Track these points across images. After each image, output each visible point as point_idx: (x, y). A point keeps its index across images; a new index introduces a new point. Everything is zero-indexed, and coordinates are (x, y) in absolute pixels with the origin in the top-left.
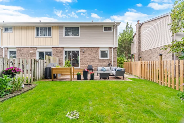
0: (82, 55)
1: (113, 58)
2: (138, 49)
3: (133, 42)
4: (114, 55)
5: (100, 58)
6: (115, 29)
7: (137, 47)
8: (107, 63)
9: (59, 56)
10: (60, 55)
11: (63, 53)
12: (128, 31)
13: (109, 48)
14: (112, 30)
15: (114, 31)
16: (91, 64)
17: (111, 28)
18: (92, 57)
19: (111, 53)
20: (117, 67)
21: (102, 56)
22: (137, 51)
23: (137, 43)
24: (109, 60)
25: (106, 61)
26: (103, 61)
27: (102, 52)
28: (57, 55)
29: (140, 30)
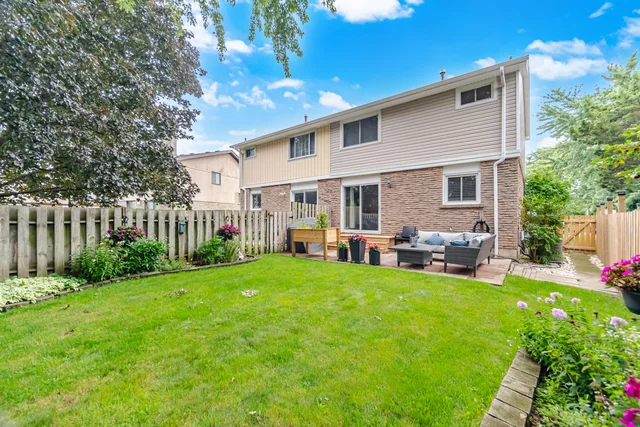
0: (387, 195)
4: (500, 191)
5: (446, 202)
6: (504, 89)
8: (470, 218)
9: (330, 200)
10: (333, 197)
11: (339, 191)
13: (482, 162)
14: (495, 93)
15: (500, 95)
16: (412, 224)
17: (488, 88)
18: (417, 200)
19: (488, 181)
21: (454, 196)
24: (479, 208)
25: (468, 213)
26: (457, 212)
27: (454, 181)
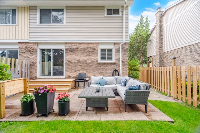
0: (69, 56)
1: (121, 61)
2: (159, 49)
3: (151, 41)
4: (122, 57)
5: (100, 61)
6: (124, 12)
7: (158, 46)
8: (110, 69)
9: (29, 57)
10: (31, 55)
11: (36, 51)
12: (143, 26)
13: (115, 43)
14: (121, 13)
15: (124, 15)
16: (83, 72)
17: (118, 10)
18: (85, 59)
19: (118, 52)
20: (127, 78)
21: (103, 58)
22: (156, 52)
23: (158, 40)
24: (114, 64)
25: (110, 66)
26: (105, 65)
27: (103, 51)
28: (27, 56)
29: (162, 20)
